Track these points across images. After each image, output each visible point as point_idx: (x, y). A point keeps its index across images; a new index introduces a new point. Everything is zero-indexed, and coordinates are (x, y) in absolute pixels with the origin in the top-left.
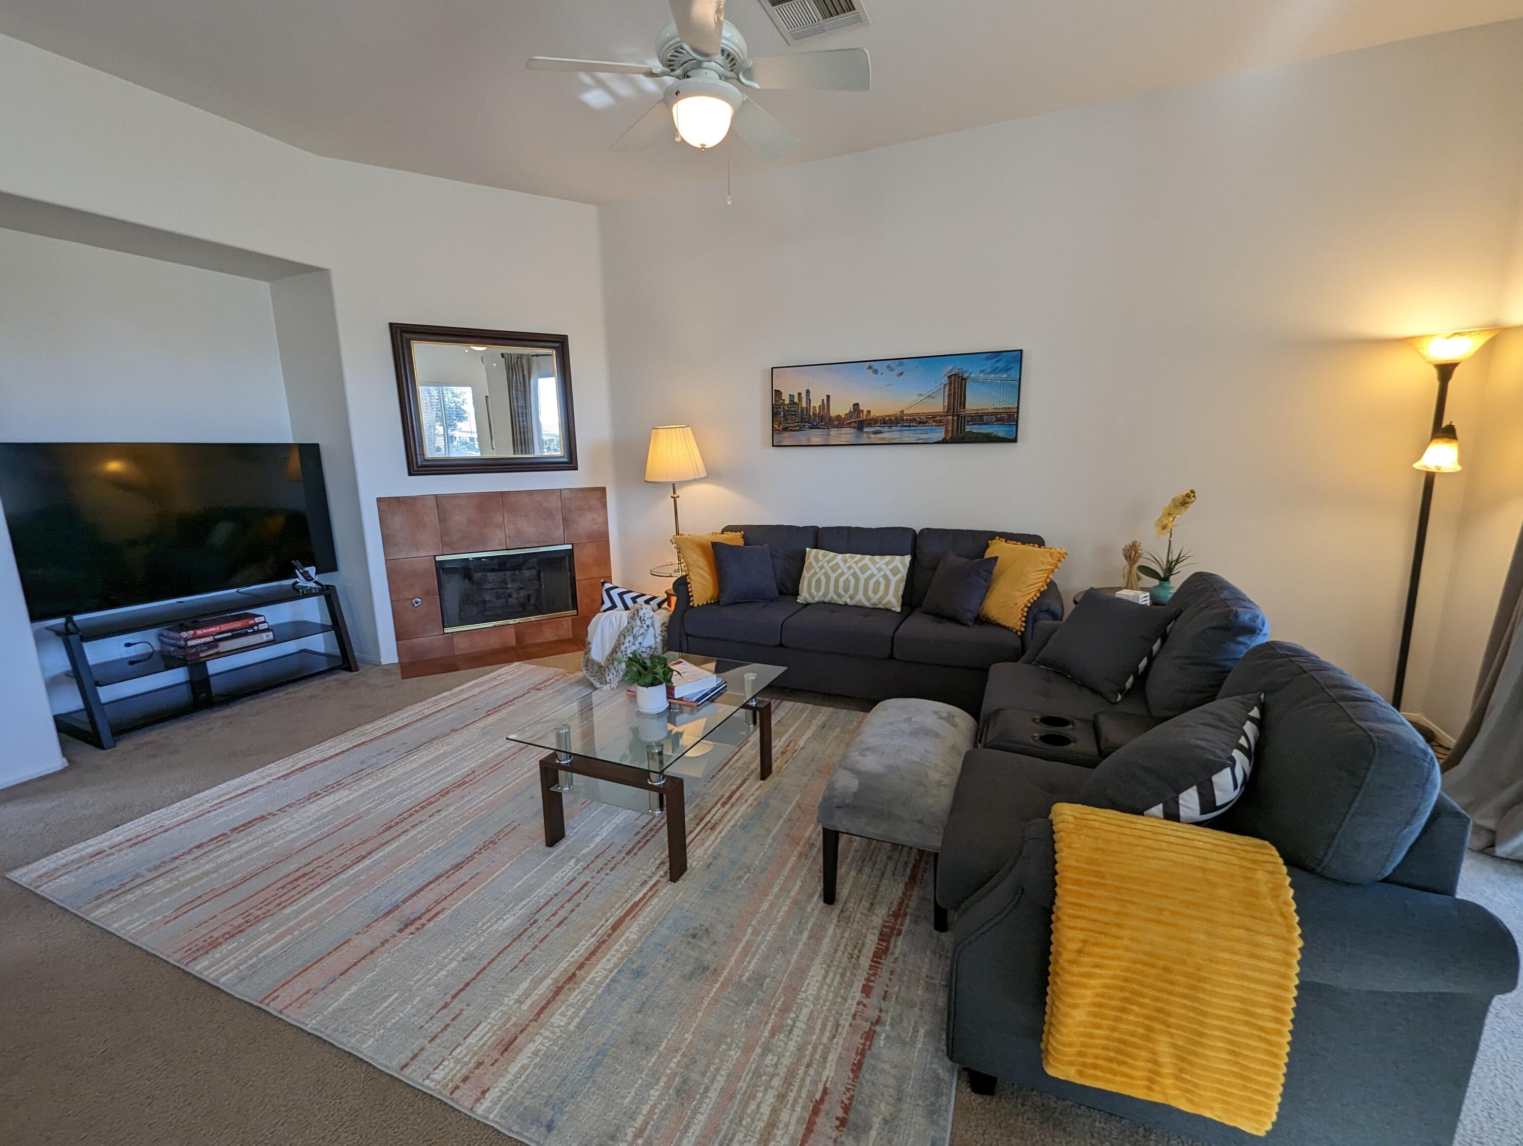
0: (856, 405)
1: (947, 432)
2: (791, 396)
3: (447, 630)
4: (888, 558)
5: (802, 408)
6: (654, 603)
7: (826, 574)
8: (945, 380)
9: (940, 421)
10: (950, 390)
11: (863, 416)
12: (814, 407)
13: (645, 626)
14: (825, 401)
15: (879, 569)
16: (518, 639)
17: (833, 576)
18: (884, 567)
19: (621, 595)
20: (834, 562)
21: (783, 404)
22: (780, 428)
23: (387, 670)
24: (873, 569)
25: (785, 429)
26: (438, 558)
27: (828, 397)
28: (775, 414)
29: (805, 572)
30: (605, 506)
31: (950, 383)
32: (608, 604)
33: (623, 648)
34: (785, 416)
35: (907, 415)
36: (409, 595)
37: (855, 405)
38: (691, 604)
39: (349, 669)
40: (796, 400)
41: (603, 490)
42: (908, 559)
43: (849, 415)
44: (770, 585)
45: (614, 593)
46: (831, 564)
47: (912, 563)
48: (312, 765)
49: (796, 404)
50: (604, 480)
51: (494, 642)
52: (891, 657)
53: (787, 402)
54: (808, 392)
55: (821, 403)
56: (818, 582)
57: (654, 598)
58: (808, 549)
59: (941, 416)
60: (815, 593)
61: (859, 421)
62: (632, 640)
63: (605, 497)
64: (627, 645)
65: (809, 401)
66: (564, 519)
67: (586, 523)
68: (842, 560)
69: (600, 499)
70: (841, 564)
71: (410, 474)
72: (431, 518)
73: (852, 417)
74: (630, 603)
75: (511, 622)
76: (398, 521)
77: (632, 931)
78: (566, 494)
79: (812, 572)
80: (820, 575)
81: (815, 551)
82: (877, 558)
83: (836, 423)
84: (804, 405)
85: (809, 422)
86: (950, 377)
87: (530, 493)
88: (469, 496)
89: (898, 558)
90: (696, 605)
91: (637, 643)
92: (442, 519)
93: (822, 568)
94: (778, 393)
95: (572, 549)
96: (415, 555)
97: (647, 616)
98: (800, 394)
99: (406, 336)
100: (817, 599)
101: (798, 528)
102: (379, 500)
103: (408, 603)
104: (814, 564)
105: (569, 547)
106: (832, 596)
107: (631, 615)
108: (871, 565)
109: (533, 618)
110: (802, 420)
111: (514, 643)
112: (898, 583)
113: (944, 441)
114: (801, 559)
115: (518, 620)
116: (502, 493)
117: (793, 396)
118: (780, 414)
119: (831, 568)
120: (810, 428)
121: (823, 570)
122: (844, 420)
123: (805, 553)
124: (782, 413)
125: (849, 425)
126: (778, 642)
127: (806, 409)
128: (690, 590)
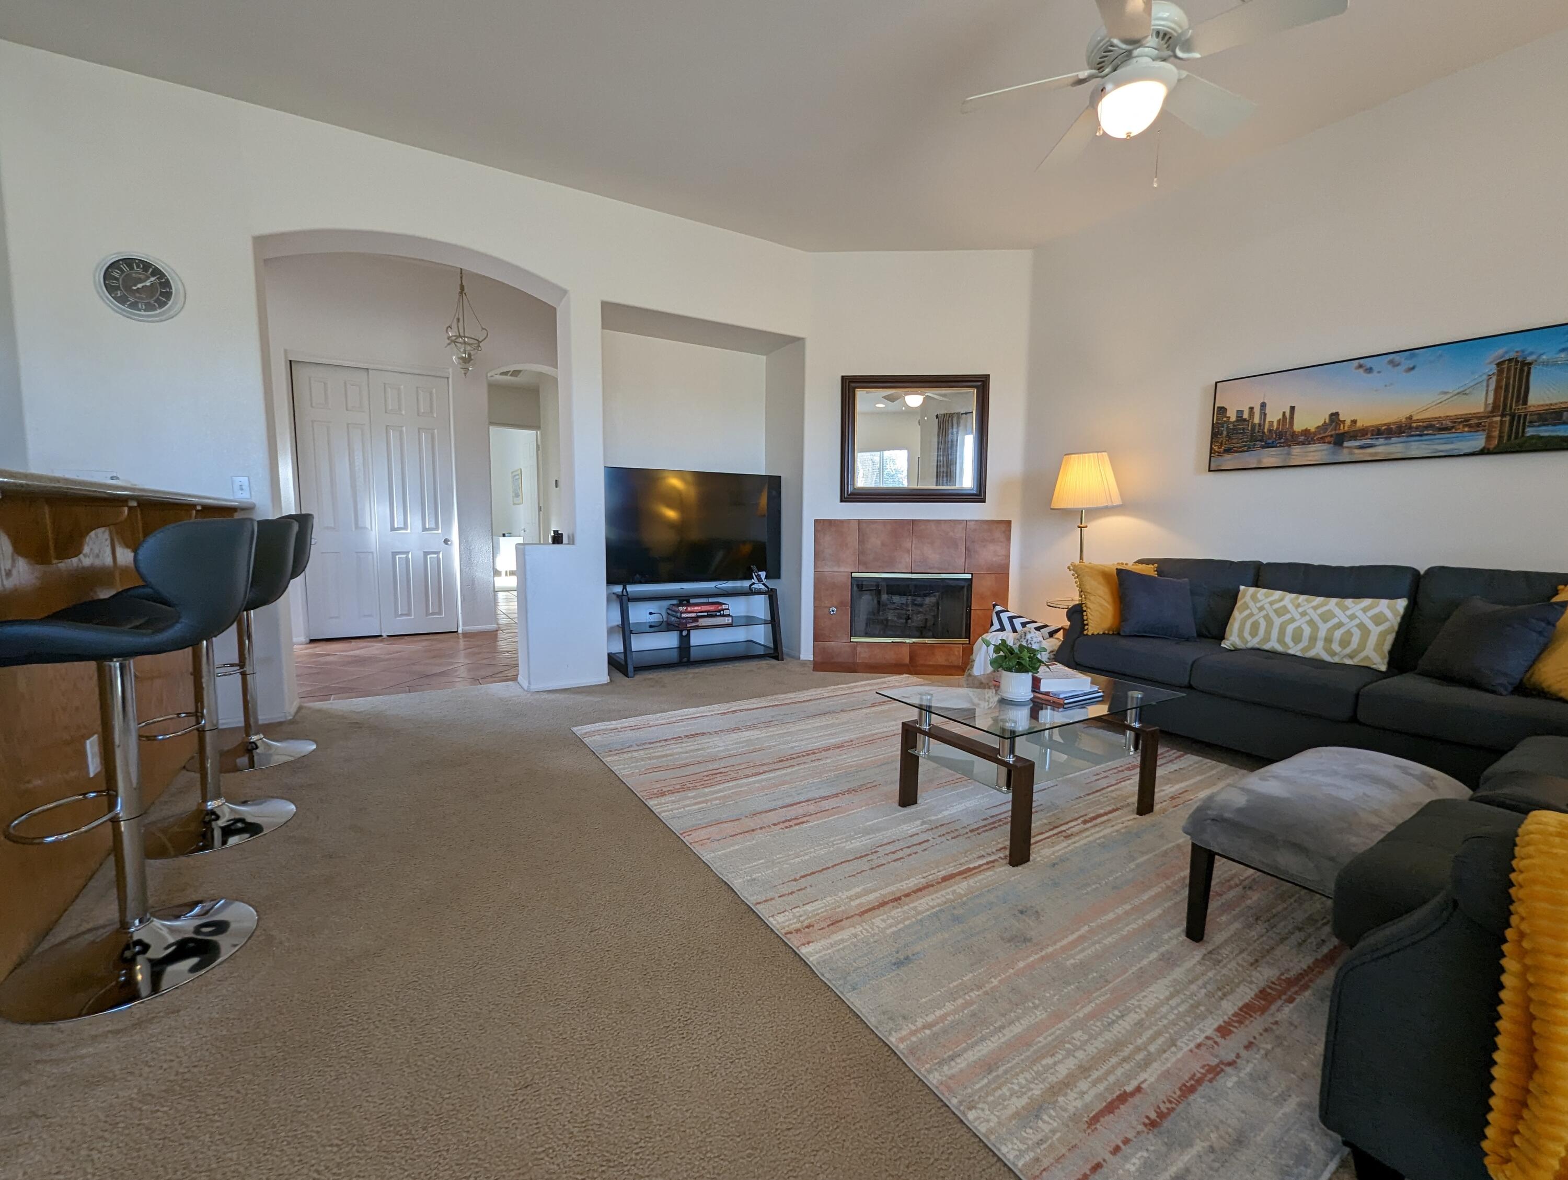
0: (1334, 416)
1: (1489, 438)
2: (1240, 412)
3: (853, 639)
4: (1367, 602)
5: (1254, 425)
6: (1045, 631)
7: (1267, 618)
8: (1493, 369)
9: (1478, 425)
10: (1498, 382)
11: (1345, 428)
12: (1271, 423)
14: (1288, 415)
15: (1352, 617)
16: (912, 658)
17: (1277, 621)
18: (1359, 614)
19: (1011, 619)
20: (1281, 604)
21: (1228, 422)
22: (1222, 450)
23: (804, 664)
24: (1341, 616)
25: (1228, 451)
26: (854, 575)
27: (1293, 409)
28: (1215, 434)
29: (1236, 613)
30: (1009, 539)
31: (1500, 372)
32: (996, 626)
34: (1228, 436)
35: (1418, 421)
36: (827, 604)
37: (1332, 415)
38: (1085, 632)
39: (777, 658)
40: (1246, 416)
41: (1009, 522)
42: (1401, 604)
43: (1325, 427)
44: (1188, 623)
45: (1004, 616)
46: (1276, 606)
47: (1407, 609)
48: (740, 711)
49: (1245, 420)
50: (1012, 513)
51: (890, 656)
52: (1354, 719)
53: (1233, 419)
54: (1263, 405)
55: (1281, 417)
56: (1255, 626)
57: (1046, 626)
58: (1242, 588)
59: (1480, 418)
60: (1249, 638)
61: (1337, 435)
63: (1010, 531)
65: (1263, 415)
66: (967, 549)
67: (988, 554)
68: (1292, 601)
69: (1004, 532)
70: (1290, 607)
71: (842, 501)
72: (853, 539)
73: (1327, 429)
74: (1019, 627)
75: (908, 640)
76: (827, 539)
77: (961, 887)
78: (971, 526)
79: (1247, 612)
80: (1259, 617)
81: (1252, 589)
82: (1349, 602)
83: (1302, 438)
84: (1256, 420)
85: (1261, 441)
86: (1498, 365)
87: (938, 522)
88: (885, 522)
89: (1384, 603)
90: (1090, 633)
92: (861, 541)
93: (1261, 609)
94: (1222, 410)
95: (971, 579)
96: (836, 569)
97: (1035, 640)
98: (1251, 409)
99: (853, 385)
100: (1250, 645)
101: (1232, 563)
102: (816, 521)
103: (826, 610)
104: (1251, 604)
105: (969, 576)
106: (1273, 644)
108: (1337, 611)
109: (927, 641)
110: (1253, 439)
111: (907, 660)
112: (1383, 635)
113: (1483, 452)
114: (1233, 597)
115: (914, 640)
116: (913, 521)
117: (1242, 412)
118: (1222, 434)
119: (1276, 611)
120: (1263, 447)
121: (1264, 613)
122: (1315, 434)
123: (1238, 591)
124: (1225, 433)
125: (1322, 440)
126: (1186, 682)
127: (1260, 425)
128: (1085, 618)
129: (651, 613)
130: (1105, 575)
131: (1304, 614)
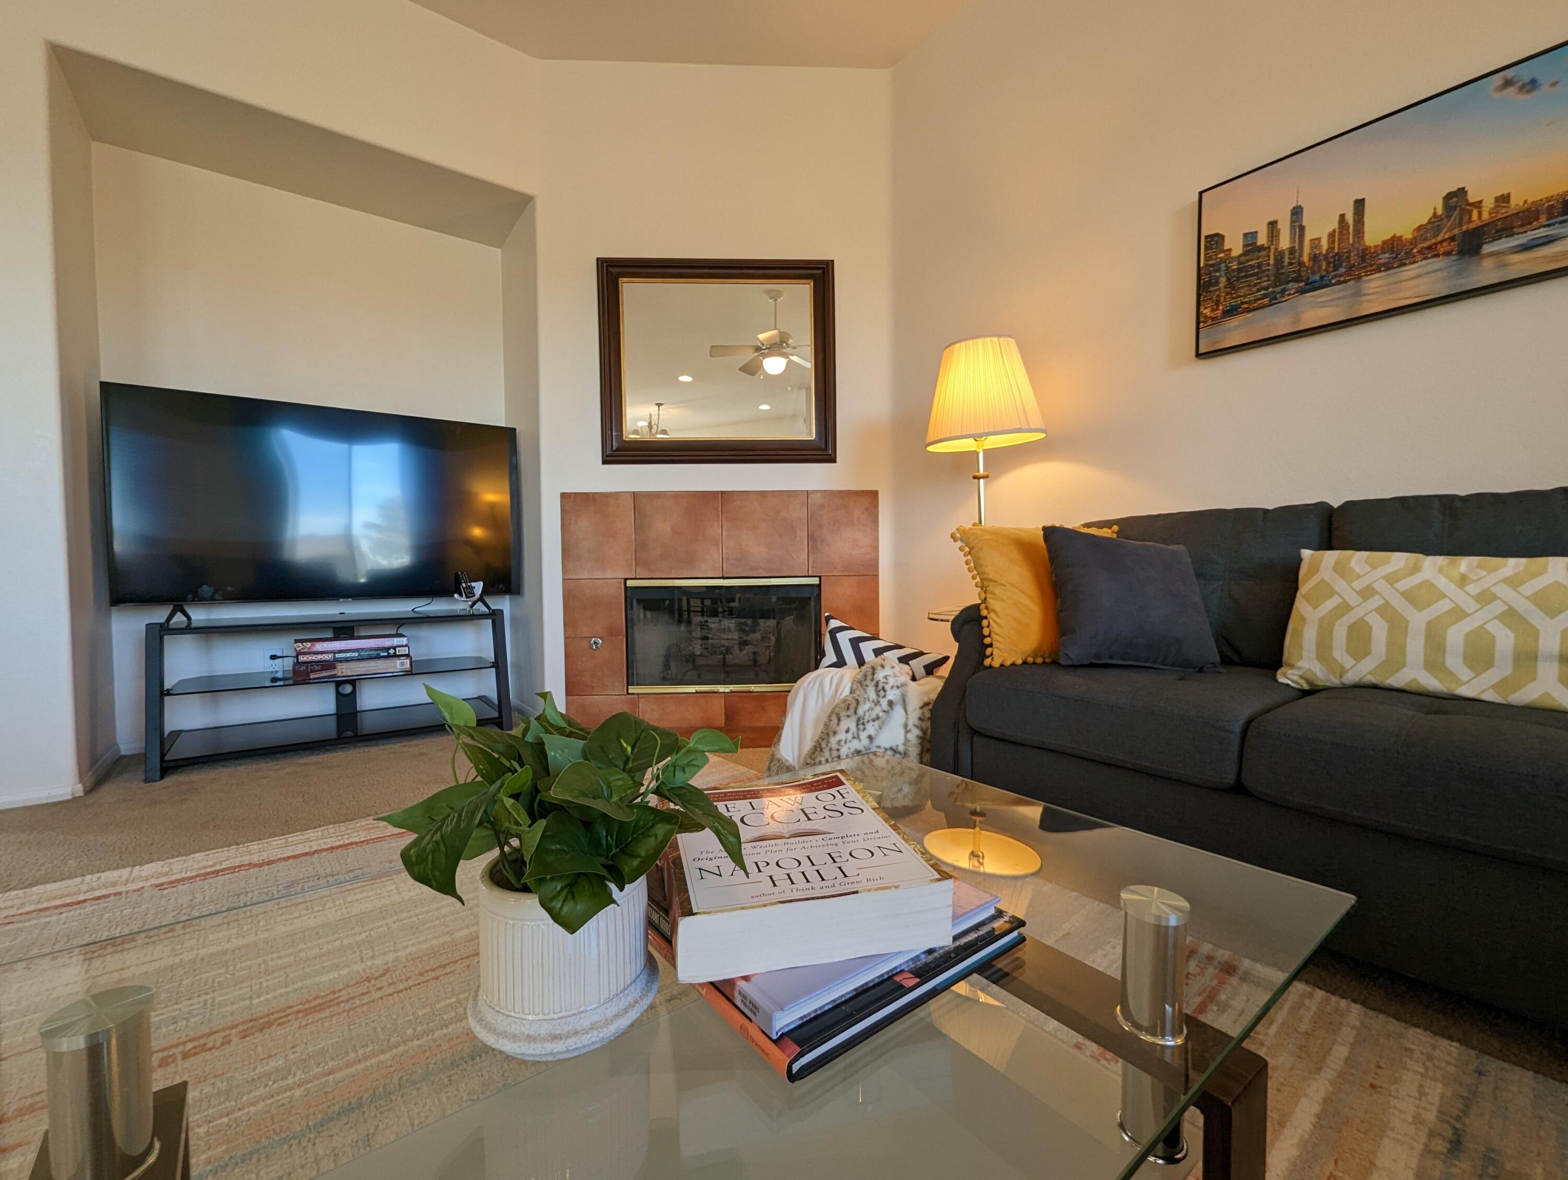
0: (1456, 197)
2: (1250, 237)
3: (632, 690)
5: (1280, 255)
6: (918, 665)
7: (1387, 611)
11: (1482, 216)
12: (1316, 242)
13: (884, 702)
14: (1350, 219)
16: (729, 716)
17: (1418, 620)
19: (855, 642)
20: (1417, 579)
21: (1228, 259)
22: (1219, 313)
25: (1231, 312)
26: (630, 583)
27: (1360, 205)
28: (1204, 288)
29: (1301, 605)
30: (875, 521)
33: (833, 741)
34: (1229, 284)
36: (586, 632)
37: (1450, 196)
38: (987, 662)
40: (1262, 240)
41: (875, 494)
43: (1435, 223)
45: (843, 638)
46: (1404, 585)
49: (1262, 248)
50: (877, 479)
51: (694, 715)
53: (1237, 250)
54: (1297, 212)
55: (1335, 225)
56: (1359, 630)
57: (921, 654)
58: (1306, 553)
60: (1347, 661)
61: (1465, 233)
62: (853, 728)
63: (877, 507)
64: (842, 736)
65: (1298, 228)
66: (811, 538)
67: (843, 546)
69: (868, 509)
70: (1442, 583)
71: (604, 462)
72: (625, 524)
73: (1438, 229)
74: (868, 656)
75: (722, 688)
76: (584, 525)
78: (815, 500)
79: (1330, 604)
80: (1366, 610)
81: (1331, 557)
83: (1385, 257)
84: (1285, 242)
85: (1296, 280)
87: (764, 494)
88: (677, 496)
90: (996, 664)
91: (863, 736)
92: (640, 526)
93: (1367, 593)
94: (1216, 240)
95: (819, 585)
96: (599, 574)
97: (891, 681)
98: (1273, 225)
99: (618, 274)
100: (1351, 677)
101: (1266, 512)
102: (564, 496)
103: (585, 643)
104: (1340, 585)
105: (815, 581)
106: (1415, 675)
107: (860, 677)
109: (753, 688)
110: (1280, 279)
111: (722, 719)
115: (735, 687)
116: (722, 492)
117: (1254, 234)
118: (1217, 283)
119: (1407, 595)
120: (1302, 292)
121: (1376, 601)
122: (1414, 242)
123: (1300, 560)
124: (1223, 280)
125: (1431, 251)
126: (1230, 778)
127: (1292, 251)
128: (986, 631)
129: (273, 657)
130: (1023, 546)
131: (1485, 598)
